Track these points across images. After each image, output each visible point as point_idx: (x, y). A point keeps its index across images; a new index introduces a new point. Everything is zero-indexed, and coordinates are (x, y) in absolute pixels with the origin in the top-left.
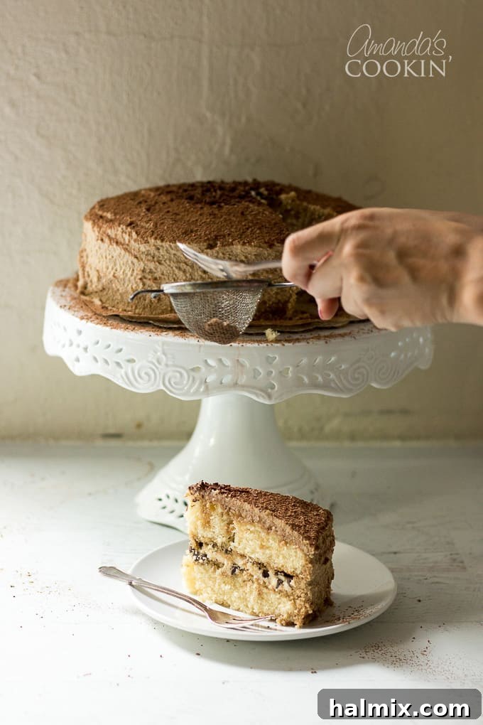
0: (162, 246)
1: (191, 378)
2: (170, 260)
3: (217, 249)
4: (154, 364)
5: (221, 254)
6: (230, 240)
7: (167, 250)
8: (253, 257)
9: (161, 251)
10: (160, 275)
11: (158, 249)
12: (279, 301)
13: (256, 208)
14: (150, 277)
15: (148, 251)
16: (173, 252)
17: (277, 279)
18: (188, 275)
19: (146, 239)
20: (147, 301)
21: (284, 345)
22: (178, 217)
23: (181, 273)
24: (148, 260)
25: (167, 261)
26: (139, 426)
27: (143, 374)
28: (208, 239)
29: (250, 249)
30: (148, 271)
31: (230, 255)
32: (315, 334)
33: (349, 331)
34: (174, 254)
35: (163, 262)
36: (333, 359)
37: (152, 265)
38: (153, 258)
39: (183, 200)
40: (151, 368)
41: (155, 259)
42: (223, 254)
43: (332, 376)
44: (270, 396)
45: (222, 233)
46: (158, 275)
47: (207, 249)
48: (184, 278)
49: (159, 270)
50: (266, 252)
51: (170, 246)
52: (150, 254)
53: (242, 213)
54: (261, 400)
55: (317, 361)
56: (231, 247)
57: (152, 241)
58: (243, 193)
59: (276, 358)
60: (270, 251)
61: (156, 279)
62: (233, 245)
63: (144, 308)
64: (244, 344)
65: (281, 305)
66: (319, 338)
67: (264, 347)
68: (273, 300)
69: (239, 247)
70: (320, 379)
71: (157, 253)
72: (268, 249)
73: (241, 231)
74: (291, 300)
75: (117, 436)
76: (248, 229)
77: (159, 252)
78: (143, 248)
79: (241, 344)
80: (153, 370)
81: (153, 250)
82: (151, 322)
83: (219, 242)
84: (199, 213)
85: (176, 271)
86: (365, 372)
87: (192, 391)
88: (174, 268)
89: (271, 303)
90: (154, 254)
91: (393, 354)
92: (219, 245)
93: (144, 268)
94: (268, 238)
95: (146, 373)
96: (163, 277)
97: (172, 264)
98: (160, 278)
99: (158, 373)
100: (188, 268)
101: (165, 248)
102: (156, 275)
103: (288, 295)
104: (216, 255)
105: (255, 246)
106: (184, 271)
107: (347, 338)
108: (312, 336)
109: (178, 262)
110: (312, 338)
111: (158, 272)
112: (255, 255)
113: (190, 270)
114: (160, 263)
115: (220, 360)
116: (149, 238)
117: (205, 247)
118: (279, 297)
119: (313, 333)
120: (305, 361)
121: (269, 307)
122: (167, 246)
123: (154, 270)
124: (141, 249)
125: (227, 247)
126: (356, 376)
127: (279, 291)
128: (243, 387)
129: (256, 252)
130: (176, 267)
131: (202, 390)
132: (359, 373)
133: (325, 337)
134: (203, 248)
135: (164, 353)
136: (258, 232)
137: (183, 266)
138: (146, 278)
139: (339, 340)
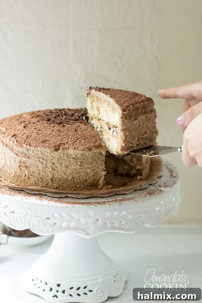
0: (30, 149)
1: (44, 223)
2: (34, 157)
3: (60, 151)
4: (24, 215)
5: (62, 154)
6: (67, 147)
7: (33, 151)
8: (80, 156)
9: (29, 151)
10: (29, 165)
11: (28, 150)
12: (95, 179)
13: (83, 126)
14: (24, 165)
15: (23, 151)
16: (36, 152)
17: (93, 168)
18: (44, 165)
19: (21, 144)
20: (22, 179)
21: (96, 206)
22: (40, 132)
23: (41, 164)
24: (23, 156)
25: (33, 157)
27: (18, 220)
28: (55, 146)
29: (78, 151)
30: (23, 162)
31: (67, 154)
32: (114, 198)
33: (133, 197)
34: (37, 154)
35: (30, 158)
36: (124, 213)
37: (25, 159)
38: (26, 155)
39: (44, 122)
40: (23, 217)
41: (27, 156)
42: (63, 154)
43: (123, 223)
44: (88, 234)
45: (63, 142)
46: (28, 164)
47: (54, 151)
48: (42, 167)
49: (28, 162)
50: (87, 153)
51: (35, 149)
52: (24, 153)
53: (75, 130)
54: (83, 236)
55: (114, 215)
56: (68, 150)
57: (25, 146)
58: (77, 118)
59: (92, 213)
60: (89, 153)
61: (27, 167)
62: (68, 149)
63: (21, 182)
64: (74, 205)
65: (95, 182)
66: (116, 201)
67: (85, 207)
68: (91, 179)
69: (72, 150)
70: (117, 224)
71: (27, 153)
72: (88, 151)
73: (74, 140)
74: (101, 179)
76: (78, 140)
77: (29, 152)
78: (20, 149)
79: (72, 205)
80: (24, 218)
81: (25, 151)
82: (24, 190)
83: (61, 148)
84: (52, 130)
85: (38, 163)
86: (141, 220)
87: (44, 231)
88: (37, 161)
89: (90, 181)
90: (26, 153)
91: (158, 209)
92: (61, 149)
93: (21, 161)
94: (88, 145)
95: (20, 220)
96: (30, 166)
97: (35, 159)
98: (29, 166)
99: (26, 220)
100: (44, 162)
101: (32, 150)
102: (27, 164)
103: (100, 176)
104: (59, 154)
105: (81, 150)
106: (42, 163)
107: (132, 201)
108: (112, 200)
109: (39, 158)
110: (112, 201)
111: (28, 163)
112: (81, 155)
113: (46, 163)
114: (29, 158)
115: (61, 214)
116: (23, 144)
117: (54, 150)
118: (95, 177)
119: (113, 197)
120: (108, 214)
121: (89, 183)
122: (33, 149)
123: (26, 162)
124: (19, 150)
125: (65, 150)
126: (137, 222)
127: (94, 174)
128: (74, 229)
129: (81, 153)
130: (38, 161)
131: (50, 230)
132: (139, 220)
133: (120, 200)
134: (52, 150)
135: (30, 210)
136: (83, 141)
137: (41, 160)
138: (21, 166)
139: (127, 202)
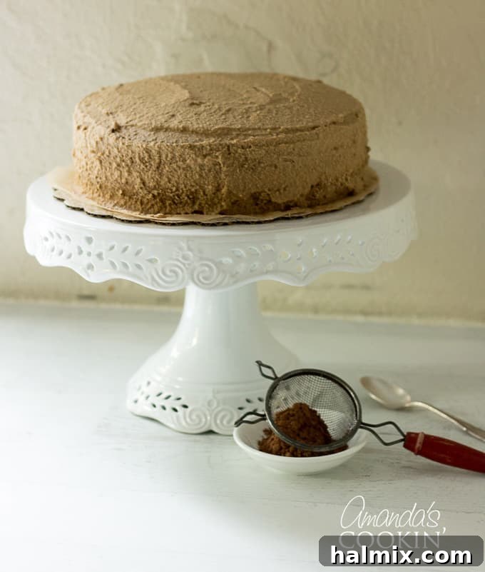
4: (179, 261)
26: (111, 289)
27: (168, 273)
40: (177, 266)
75: (91, 297)
80: (180, 267)
99: (185, 270)
